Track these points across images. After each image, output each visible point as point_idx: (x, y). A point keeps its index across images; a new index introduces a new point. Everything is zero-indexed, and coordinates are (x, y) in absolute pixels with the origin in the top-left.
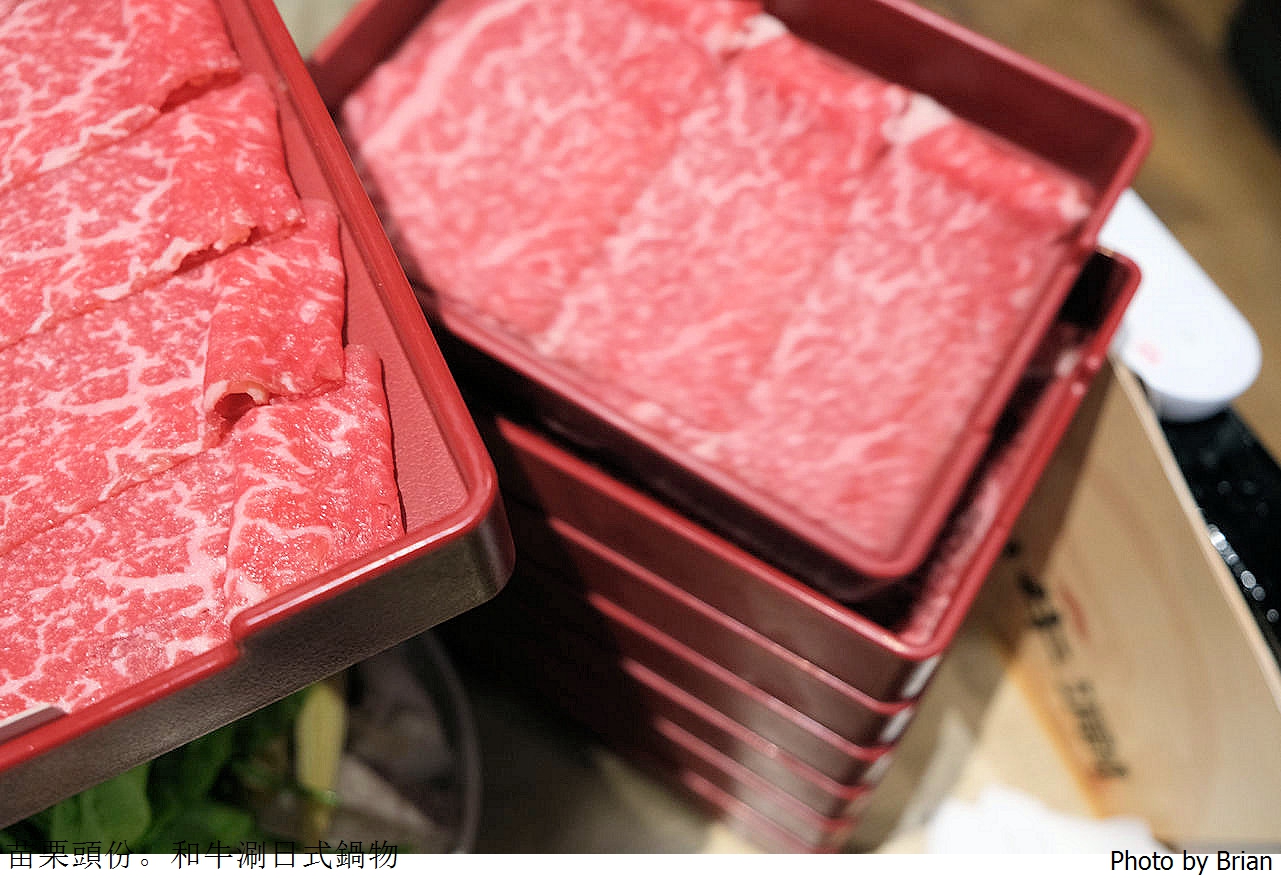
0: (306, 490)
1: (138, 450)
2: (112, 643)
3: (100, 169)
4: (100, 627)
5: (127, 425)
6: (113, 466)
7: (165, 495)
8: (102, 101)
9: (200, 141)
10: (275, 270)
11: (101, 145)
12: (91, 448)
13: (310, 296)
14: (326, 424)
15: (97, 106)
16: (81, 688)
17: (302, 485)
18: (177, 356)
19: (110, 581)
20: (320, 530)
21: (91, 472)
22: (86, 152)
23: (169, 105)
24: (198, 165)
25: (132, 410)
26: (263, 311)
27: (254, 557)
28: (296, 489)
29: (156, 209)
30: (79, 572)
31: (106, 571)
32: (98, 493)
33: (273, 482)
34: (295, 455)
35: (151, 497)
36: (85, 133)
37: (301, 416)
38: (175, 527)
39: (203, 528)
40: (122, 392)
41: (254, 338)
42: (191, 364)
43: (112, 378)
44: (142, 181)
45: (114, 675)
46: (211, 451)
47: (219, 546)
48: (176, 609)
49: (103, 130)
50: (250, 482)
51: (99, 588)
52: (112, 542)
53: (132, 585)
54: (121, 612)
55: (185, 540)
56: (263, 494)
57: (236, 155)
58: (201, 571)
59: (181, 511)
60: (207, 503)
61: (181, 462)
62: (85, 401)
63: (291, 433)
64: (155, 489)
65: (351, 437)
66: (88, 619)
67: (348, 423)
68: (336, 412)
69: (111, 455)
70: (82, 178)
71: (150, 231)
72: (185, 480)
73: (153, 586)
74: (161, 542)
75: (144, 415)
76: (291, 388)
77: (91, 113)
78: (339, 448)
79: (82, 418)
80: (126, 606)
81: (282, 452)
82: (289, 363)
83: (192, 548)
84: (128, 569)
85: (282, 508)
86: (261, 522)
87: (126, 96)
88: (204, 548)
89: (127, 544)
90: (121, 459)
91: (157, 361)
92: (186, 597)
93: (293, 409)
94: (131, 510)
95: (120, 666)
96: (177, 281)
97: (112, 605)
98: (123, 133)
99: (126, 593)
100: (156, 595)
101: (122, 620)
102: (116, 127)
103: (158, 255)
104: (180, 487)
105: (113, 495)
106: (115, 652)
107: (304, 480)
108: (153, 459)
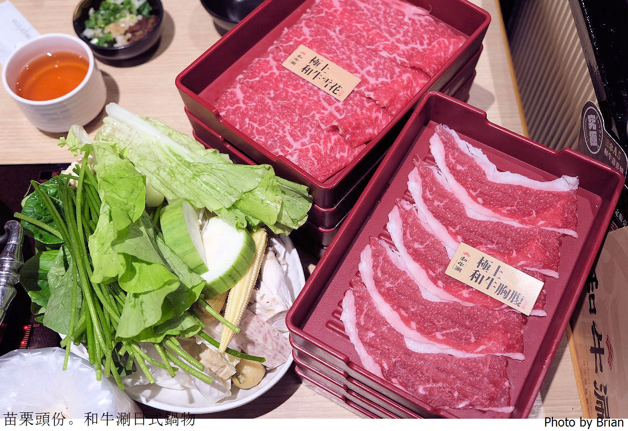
0: (324, 154)
1: (317, 117)
2: (272, 137)
3: (387, 64)
4: (276, 133)
5: (322, 111)
6: (311, 114)
7: (310, 128)
8: (406, 53)
9: (403, 81)
10: (377, 118)
11: (394, 60)
12: (313, 107)
13: (374, 129)
14: (343, 150)
15: (404, 52)
16: (262, 138)
17: (325, 154)
18: (345, 110)
19: (286, 129)
20: (316, 163)
21: (307, 111)
22: (390, 58)
23: (413, 68)
24: (396, 85)
25: (327, 110)
26: (363, 121)
27: (303, 153)
28: (323, 153)
29: (382, 83)
30: (285, 123)
31: (288, 127)
32: (303, 115)
33: (321, 147)
34: (331, 148)
35: (308, 126)
36: (395, 55)
37: (341, 144)
38: (304, 134)
39: (306, 140)
40: (330, 105)
41: (354, 124)
42: (345, 114)
43: (333, 101)
44: (388, 75)
45: (267, 142)
46: (325, 131)
47: (303, 144)
48: (286, 146)
49: (398, 58)
50: (319, 143)
51: (284, 128)
52: (294, 125)
53: (287, 134)
54: (280, 136)
55: (302, 138)
56: (318, 147)
57: (404, 91)
58: (297, 145)
59: (308, 133)
60: (312, 137)
61: (319, 126)
62: (324, 99)
63: (335, 144)
64: (311, 125)
65: (342, 157)
66: (276, 130)
67: (345, 155)
68: (347, 150)
69: (314, 112)
70: (382, 62)
71: (375, 85)
72: (316, 130)
73: (289, 138)
74: (299, 134)
75: (326, 113)
76: (346, 138)
77: (402, 53)
78: (338, 156)
79: (320, 101)
80: (282, 136)
81: (329, 145)
82: (353, 135)
83: (301, 140)
84: (290, 131)
85: (317, 152)
86: (311, 150)
87: (410, 57)
88: (302, 143)
89: (296, 127)
90: (314, 114)
91: (341, 107)
92: (290, 146)
93: (342, 141)
94: (304, 124)
95: (270, 142)
96: (365, 99)
97: (281, 132)
98: (399, 63)
99: (285, 134)
100: (287, 140)
101: (279, 137)
102: (400, 60)
103: (369, 91)
104: (313, 130)
105: (305, 118)
106: (272, 140)
107: (326, 153)
108: (317, 121)
